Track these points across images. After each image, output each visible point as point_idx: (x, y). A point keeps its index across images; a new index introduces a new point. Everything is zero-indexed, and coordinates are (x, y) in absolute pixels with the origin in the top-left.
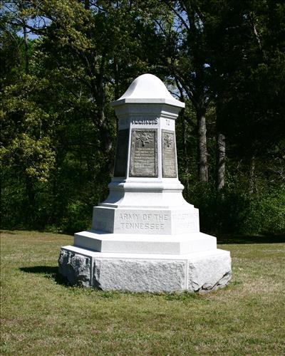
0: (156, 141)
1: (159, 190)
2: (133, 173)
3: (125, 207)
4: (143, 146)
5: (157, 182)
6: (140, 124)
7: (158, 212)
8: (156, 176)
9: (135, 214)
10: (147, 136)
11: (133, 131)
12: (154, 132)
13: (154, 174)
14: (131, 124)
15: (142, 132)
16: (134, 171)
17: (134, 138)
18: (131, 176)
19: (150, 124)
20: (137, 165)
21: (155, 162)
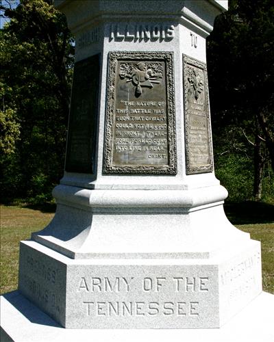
0: (169, 83)
1: (182, 209)
2: (112, 165)
3: (94, 255)
4: (137, 95)
5: (175, 188)
6: (129, 39)
7: (182, 269)
8: (172, 172)
9: (123, 278)
10: (146, 71)
11: (110, 59)
12: (166, 60)
13: (165, 167)
14: (106, 40)
15: (133, 60)
16: (116, 160)
17: (114, 76)
18: (107, 172)
19: (154, 39)
20: (124, 145)
21: (170, 137)
